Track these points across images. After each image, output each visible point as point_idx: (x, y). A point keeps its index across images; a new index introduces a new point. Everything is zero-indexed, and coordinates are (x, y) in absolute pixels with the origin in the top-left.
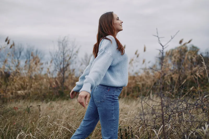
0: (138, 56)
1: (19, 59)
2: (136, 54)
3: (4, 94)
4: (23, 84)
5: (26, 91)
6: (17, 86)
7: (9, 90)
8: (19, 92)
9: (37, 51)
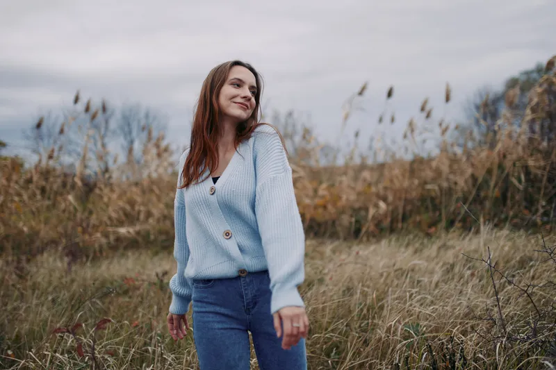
0: (428, 116)
1: (106, 140)
2: (423, 109)
3: (87, 237)
4: (128, 208)
5: (138, 228)
6: (114, 215)
7: (96, 227)
8: (123, 231)
9: (147, 116)
